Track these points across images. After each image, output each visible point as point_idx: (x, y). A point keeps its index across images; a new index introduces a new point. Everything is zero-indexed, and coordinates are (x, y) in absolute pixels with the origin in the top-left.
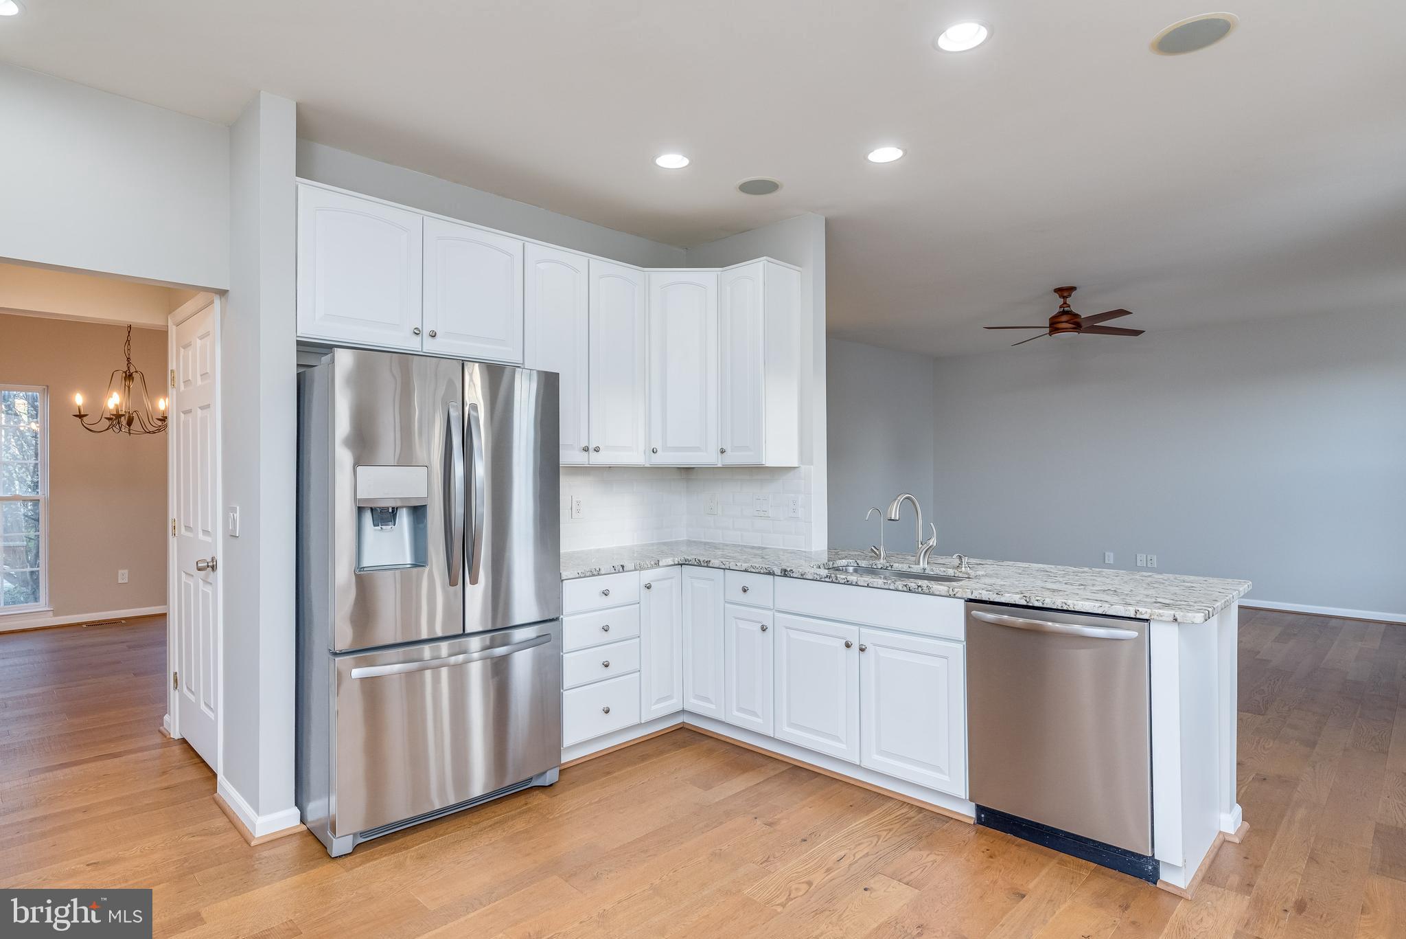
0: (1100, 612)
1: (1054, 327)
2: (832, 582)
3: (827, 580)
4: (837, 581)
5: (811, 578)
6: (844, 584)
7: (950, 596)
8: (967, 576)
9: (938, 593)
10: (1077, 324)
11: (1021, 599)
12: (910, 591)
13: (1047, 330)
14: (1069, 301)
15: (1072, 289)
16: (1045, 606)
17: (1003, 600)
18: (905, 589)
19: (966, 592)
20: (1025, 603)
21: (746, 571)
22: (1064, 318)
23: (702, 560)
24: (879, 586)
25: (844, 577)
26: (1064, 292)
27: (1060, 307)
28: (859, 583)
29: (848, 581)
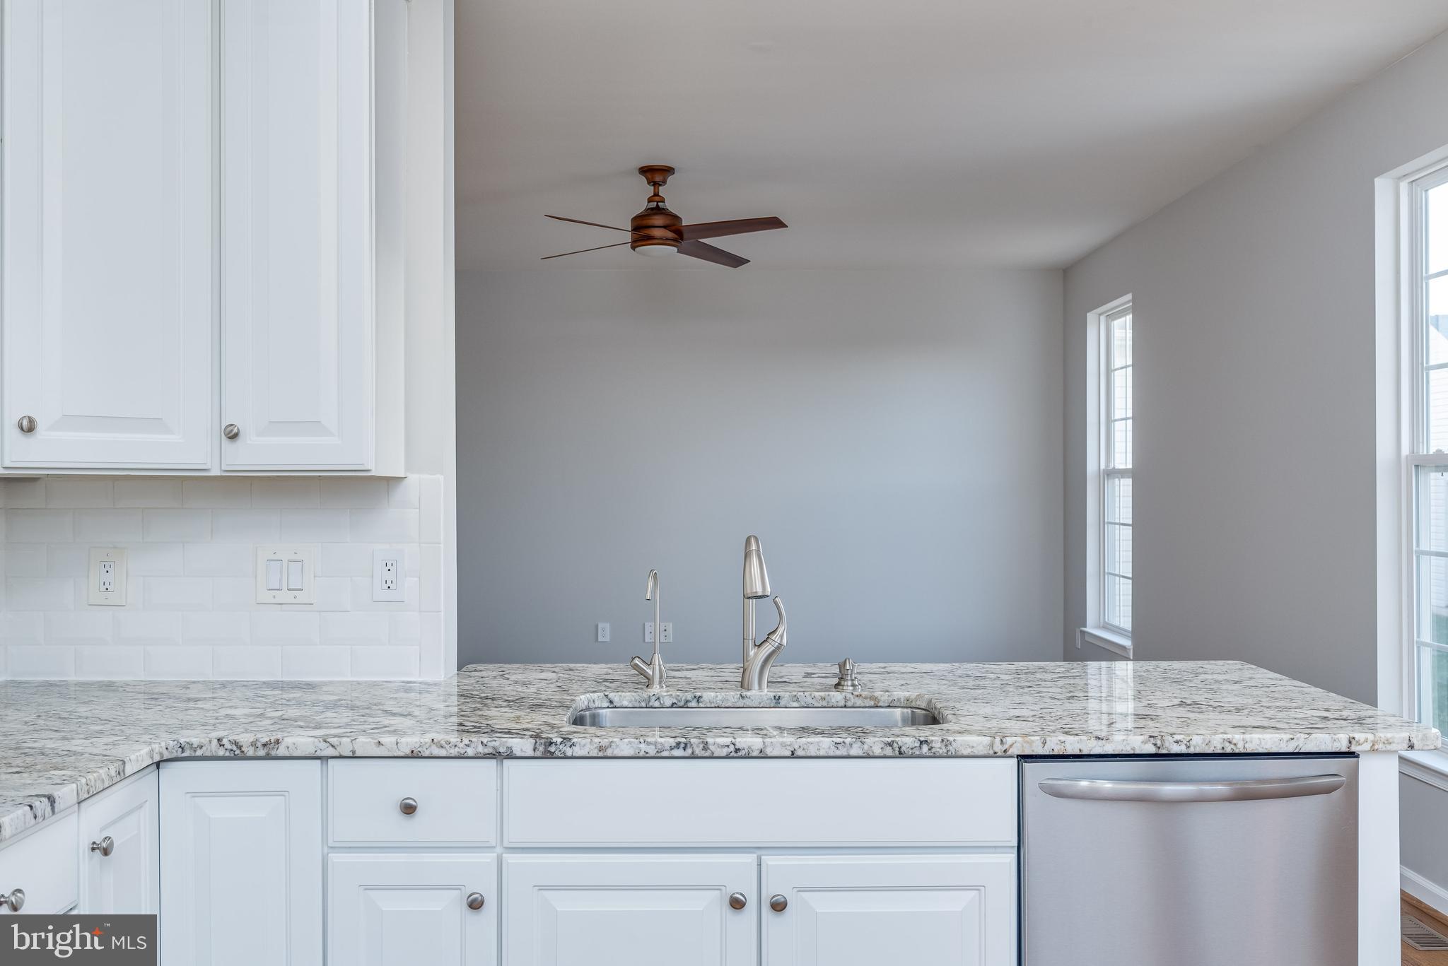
0: (1290, 748)
1: (642, 232)
2: (693, 757)
3: (676, 753)
4: (708, 754)
5: (630, 752)
6: (727, 757)
7: (995, 755)
8: (872, 703)
9: (966, 752)
10: (678, 234)
11: (1144, 742)
12: (901, 755)
13: (628, 237)
14: (662, 191)
15: (668, 171)
16: (1192, 750)
17: (1109, 749)
18: (889, 751)
19: (1031, 743)
20: (1152, 750)
21: (414, 756)
22: (658, 220)
23: (245, 739)
24: (822, 753)
25: (727, 741)
26: (655, 174)
27: (650, 200)
28: (769, 751)
29: (737, 750)
